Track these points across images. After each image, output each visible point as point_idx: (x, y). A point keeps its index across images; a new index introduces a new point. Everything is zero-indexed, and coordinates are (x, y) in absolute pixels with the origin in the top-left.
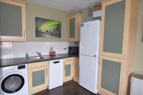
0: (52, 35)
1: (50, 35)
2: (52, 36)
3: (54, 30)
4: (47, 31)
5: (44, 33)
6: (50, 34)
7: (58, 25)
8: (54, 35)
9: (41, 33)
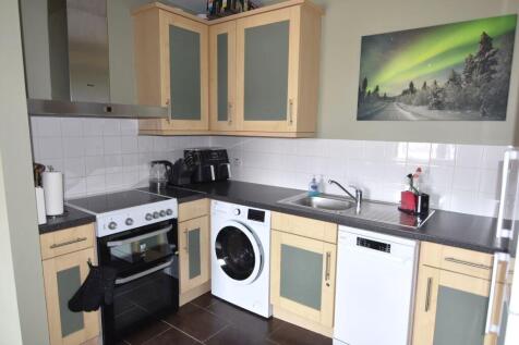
0: (439, 105)
1: (422, 110)
2: (435, 113)
3: (454, 79)
4: (412, 89)
5: (393, 99)
6: (423, 102)
7: (486, 41)
8: (452, 107)
9: (379, 103)
